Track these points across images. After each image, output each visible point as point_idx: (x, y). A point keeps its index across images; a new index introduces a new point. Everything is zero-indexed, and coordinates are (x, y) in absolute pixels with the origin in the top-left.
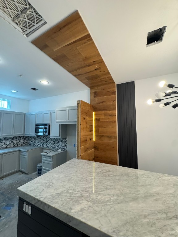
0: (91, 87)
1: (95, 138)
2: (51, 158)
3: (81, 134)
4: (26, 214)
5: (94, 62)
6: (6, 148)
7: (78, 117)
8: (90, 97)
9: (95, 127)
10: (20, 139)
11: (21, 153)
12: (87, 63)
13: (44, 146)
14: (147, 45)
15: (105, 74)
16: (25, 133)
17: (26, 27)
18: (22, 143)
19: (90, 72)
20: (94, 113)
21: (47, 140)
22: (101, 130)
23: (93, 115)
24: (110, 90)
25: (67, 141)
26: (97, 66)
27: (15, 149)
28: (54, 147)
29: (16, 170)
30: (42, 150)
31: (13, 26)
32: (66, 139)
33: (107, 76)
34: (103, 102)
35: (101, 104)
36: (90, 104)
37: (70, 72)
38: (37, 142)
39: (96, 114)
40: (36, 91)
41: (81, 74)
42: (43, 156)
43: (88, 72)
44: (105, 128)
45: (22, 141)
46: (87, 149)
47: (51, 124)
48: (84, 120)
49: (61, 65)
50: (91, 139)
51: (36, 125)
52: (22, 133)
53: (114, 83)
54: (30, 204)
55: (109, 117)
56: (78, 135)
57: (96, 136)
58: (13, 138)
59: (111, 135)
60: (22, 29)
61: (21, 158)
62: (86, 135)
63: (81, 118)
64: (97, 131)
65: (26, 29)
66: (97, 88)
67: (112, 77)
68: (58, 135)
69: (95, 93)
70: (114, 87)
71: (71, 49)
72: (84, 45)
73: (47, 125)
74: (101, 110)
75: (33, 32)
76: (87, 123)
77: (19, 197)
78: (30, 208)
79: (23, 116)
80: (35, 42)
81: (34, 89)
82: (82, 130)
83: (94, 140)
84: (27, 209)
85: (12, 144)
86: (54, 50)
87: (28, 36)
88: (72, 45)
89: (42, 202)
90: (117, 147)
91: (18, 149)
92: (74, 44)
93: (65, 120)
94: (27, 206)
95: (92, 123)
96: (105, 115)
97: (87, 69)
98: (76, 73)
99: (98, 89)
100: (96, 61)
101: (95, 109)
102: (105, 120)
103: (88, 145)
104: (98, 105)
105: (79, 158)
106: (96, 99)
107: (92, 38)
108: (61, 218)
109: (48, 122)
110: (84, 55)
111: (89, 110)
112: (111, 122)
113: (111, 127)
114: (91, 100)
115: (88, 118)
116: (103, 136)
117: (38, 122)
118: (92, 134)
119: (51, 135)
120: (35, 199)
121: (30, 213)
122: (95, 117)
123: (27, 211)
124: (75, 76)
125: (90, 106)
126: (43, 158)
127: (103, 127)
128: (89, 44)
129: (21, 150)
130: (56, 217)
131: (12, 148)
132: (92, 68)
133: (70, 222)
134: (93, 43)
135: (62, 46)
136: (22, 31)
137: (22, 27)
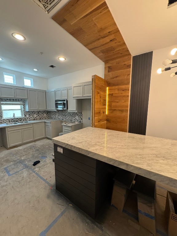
0: (106, 62)
1: (108, 111)
2: (70, 128)
3: (95, 106)
4: (60, 153)
5: (109, 32)
6: (34, 120)
7: (93, 92)
8: (105, 73)
9: (109, 102)
10: (43, 113)
11: (46, 124)
12: (102, 34)
13: (63, 119)
14: (168, 5)
15: (121, 45)
16: (47, 108)
17: (47, 3)
18: (46, 117)
19: (105, 44)
20: (107, 88)
21: (66, 114)
22: (113, 104)
23: (106, 90)
24: (126, 63)
25: (83, 115)
26: (112, 37)
27: (40, 121)
28: (72, 120)
29: (43, 136)
30: (62, 122)
31: (37, 4)
32: (81, 113)
33: (123, 48)
34: (117, 77)
35: (115, 79)
36: (104, 79)
37: (85, 46)
38: (57, 116)
39: (109, 90)
40: (54, 68)
41: (96, 48)
42: (63, 127)
43: (102, 44)
44: (118, 102)
45: (45, 115)
46: (101, 120)
47: (68, 100)
48: (98, 95)
49: (77, 39)
50: (104, 112)
51: (56, 101)
52: (45, 108)
53: (130, 54)
54: (61, 147)
55: (123, 92)
56: (93, 107)
57: (109, 110)
58: (39, 112)
59: (123, 109)
60: (43, 5)
61: (46, 128)
62: (99, 108)
63: (96, 92)
64: (110, 106)
65: (47, 5)
66: (111, 62)
67: (127, 49)
68: (75, 109)
69: (109, 67)
70: (130, 59)
71: (86, 22)
72: (100, 14)
73: (65, 101)
74: (114, 85)
75: (54, 8)
76: (101, 97)
77: (54, 144)
78: (62, 149)
79: (45, 93)
80: (55, 18)
81: (52, 66)
82: (96, 103)
83: (107, 113)
84: (60, 150)
85: (38, 117)
86: (71, 24)
87: (49, 12)
88: (88, 16)
89: (70, 145)
90: (127, 120)
91: (43, 121)
92: (90, 15)
93: (81, 96)
94: (60, 148)
95: (106, 97)
96: (118, 90)
97: (102, 41)
98: (92, 46)
99: (113, 63)
100: (111, 31)
101: (109, 84)
102: (118, 95)
103: (101, 117)
104: (112, 80)
105: (93, 126)
106: (110, 73)
107: (107, 6)
108: (83, 153)
109: (66, 98)
110: (99, 26)
111: (103, 85)
112: (124, 96)
113: (123, 101)
114: (105, 75)
115: (102, 93)
116: (115, 110)
117: (57, 98)
118: (105, 108)
119: (69, 109)
120: (65, 143)
121: (62, 152)
122: (109, 92)
123: (60, 151)
124: (90, 50)
125: (104, 82)
126: (64, 128)
127: (115, 101)
128: (105, 13)
129: (45, 121)
130: (79, 152)
131: (38, 120)
132: (107, 39)
133: (89, 154)
134: (109, 11)
135: (78, 19)
136: (44, 8)
137: (44, 3)
